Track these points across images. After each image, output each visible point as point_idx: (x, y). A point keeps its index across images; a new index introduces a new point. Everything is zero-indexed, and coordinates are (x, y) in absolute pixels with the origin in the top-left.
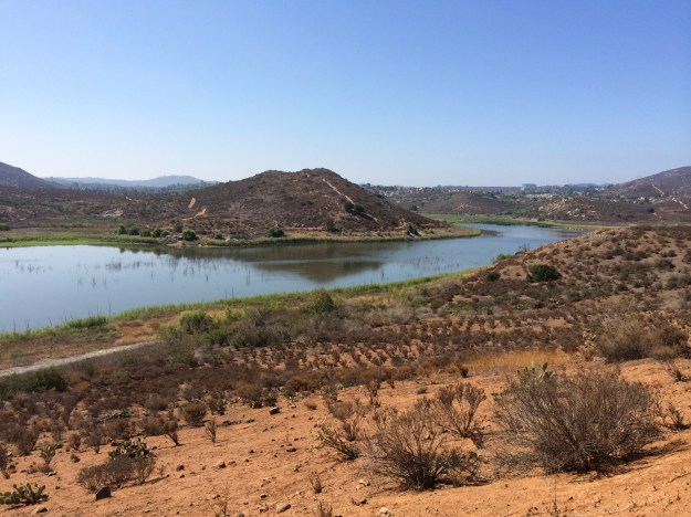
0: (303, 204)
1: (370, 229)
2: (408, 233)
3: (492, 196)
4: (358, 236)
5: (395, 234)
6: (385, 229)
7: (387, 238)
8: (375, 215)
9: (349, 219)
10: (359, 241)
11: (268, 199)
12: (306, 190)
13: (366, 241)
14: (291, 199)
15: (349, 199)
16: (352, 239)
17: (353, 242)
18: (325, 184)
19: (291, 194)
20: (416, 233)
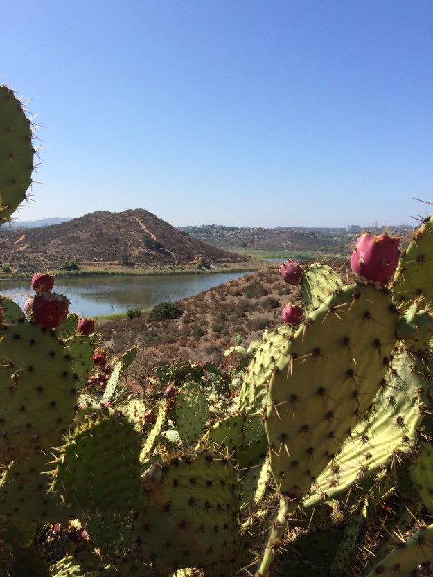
0: (110, 241)
1: (165, 263)
2: (200, 267)
3: (313, 235)
4: (151, 269)
5: (187, 268)
6: (180, 262)
7: (177, 271)
8: (173, 250)
9: (146, 254)
10: (151, 274)
11: (84, 235)
12: (118, 227)
13: (157, 274)
14: (102, 235)
15: (153, 236)
16: (143, 272)
17: (143, 275)
18: (137, 223)
19: (105, 231)
20: (209, 268)
